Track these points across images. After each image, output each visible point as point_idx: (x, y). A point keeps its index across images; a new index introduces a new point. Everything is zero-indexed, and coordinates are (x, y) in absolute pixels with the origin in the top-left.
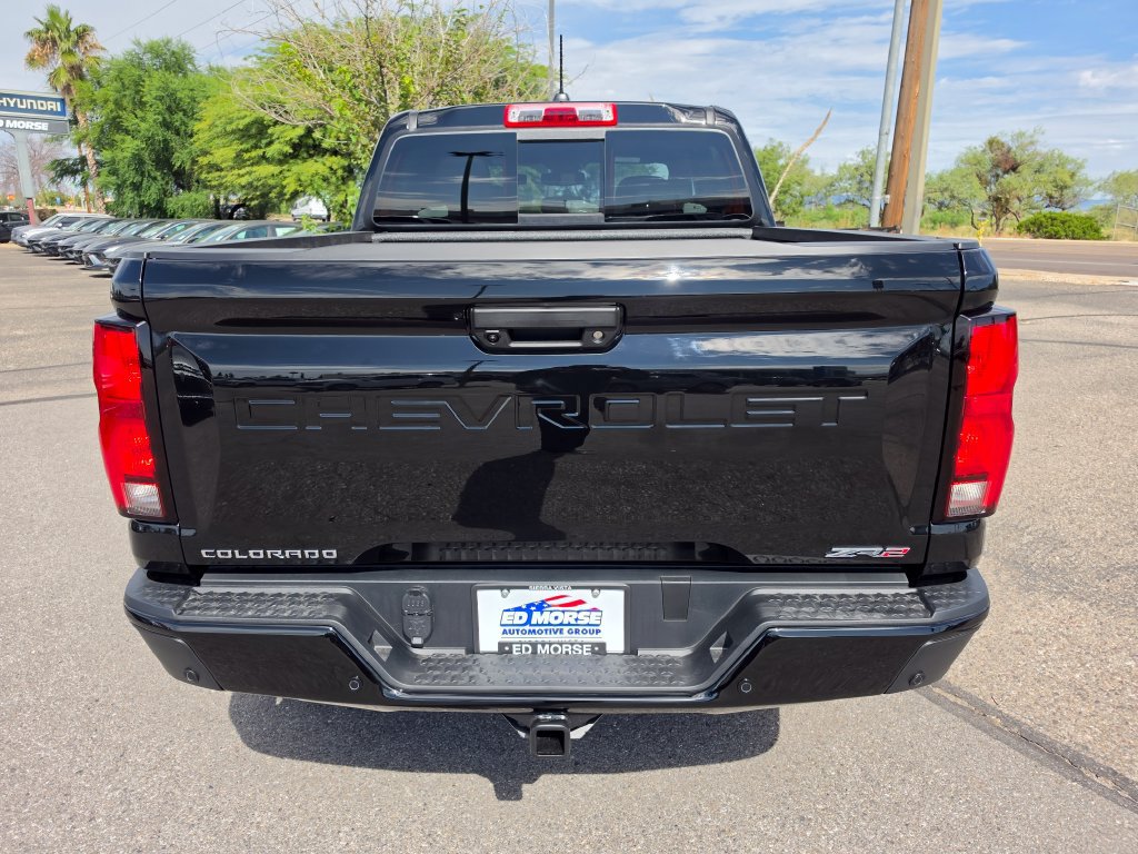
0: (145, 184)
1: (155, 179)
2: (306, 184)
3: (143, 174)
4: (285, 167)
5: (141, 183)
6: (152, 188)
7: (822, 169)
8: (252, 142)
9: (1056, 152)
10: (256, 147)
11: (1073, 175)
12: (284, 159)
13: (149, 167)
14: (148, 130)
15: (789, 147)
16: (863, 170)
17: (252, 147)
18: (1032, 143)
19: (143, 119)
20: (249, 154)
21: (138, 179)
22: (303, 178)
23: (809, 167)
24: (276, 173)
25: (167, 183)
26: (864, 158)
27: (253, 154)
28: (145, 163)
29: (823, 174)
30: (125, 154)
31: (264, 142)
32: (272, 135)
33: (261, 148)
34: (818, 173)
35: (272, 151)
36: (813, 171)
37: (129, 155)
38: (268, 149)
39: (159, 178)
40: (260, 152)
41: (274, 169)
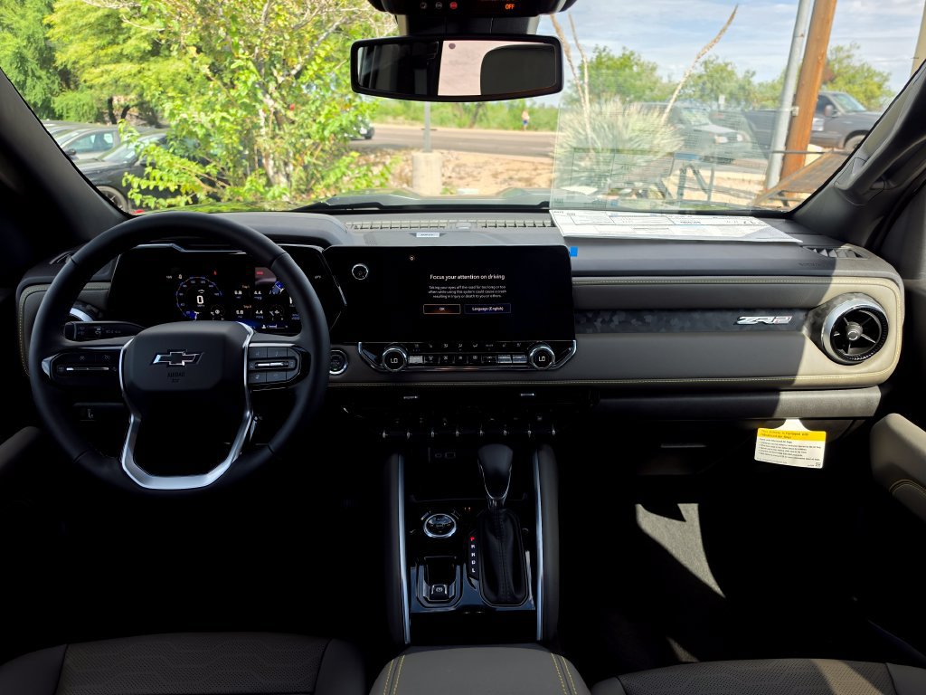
0: (29, 81)
1: (39, 78)
2: (166, 83)
3: (26, 73)
4: (145, 65)
5: (25, 82)
6: (37, 87)
7: (669, 77)
8: (109, 37)
9: (866, 66)
10: (113, 43)
11: (880, 87)
12: (144, 57)
13: (32, 65)
14: (28, 28)
15: (639, 56)
16: (705, 78)
17: (109, 43)
18: (848, 57)
19: (23, 17)
20: (105, 51)
21: (21, 78)
22: (162, 77)
23: (658, 73)
24: (134, 71)
25: (53, 82)
26: (706, 67)
27: (110, 50)
28: (27, 61)
29: (670, 81)
30: (6, 52)
31: (121, 37)
32: (130, 29)
33: (118, 44)
34: (665, 80)
35: (129, 47)
36: (661, 78)
37: (10, 53)
38: (125, 45)
39: (44, 77)
40: (117, 49)
41: (134, 67)
